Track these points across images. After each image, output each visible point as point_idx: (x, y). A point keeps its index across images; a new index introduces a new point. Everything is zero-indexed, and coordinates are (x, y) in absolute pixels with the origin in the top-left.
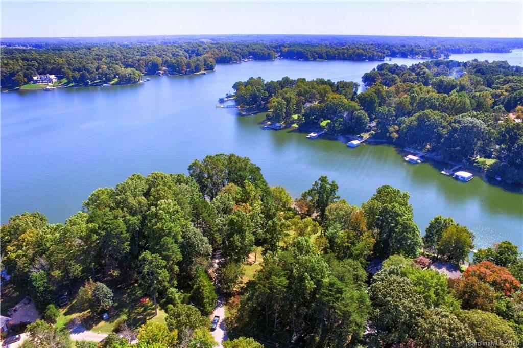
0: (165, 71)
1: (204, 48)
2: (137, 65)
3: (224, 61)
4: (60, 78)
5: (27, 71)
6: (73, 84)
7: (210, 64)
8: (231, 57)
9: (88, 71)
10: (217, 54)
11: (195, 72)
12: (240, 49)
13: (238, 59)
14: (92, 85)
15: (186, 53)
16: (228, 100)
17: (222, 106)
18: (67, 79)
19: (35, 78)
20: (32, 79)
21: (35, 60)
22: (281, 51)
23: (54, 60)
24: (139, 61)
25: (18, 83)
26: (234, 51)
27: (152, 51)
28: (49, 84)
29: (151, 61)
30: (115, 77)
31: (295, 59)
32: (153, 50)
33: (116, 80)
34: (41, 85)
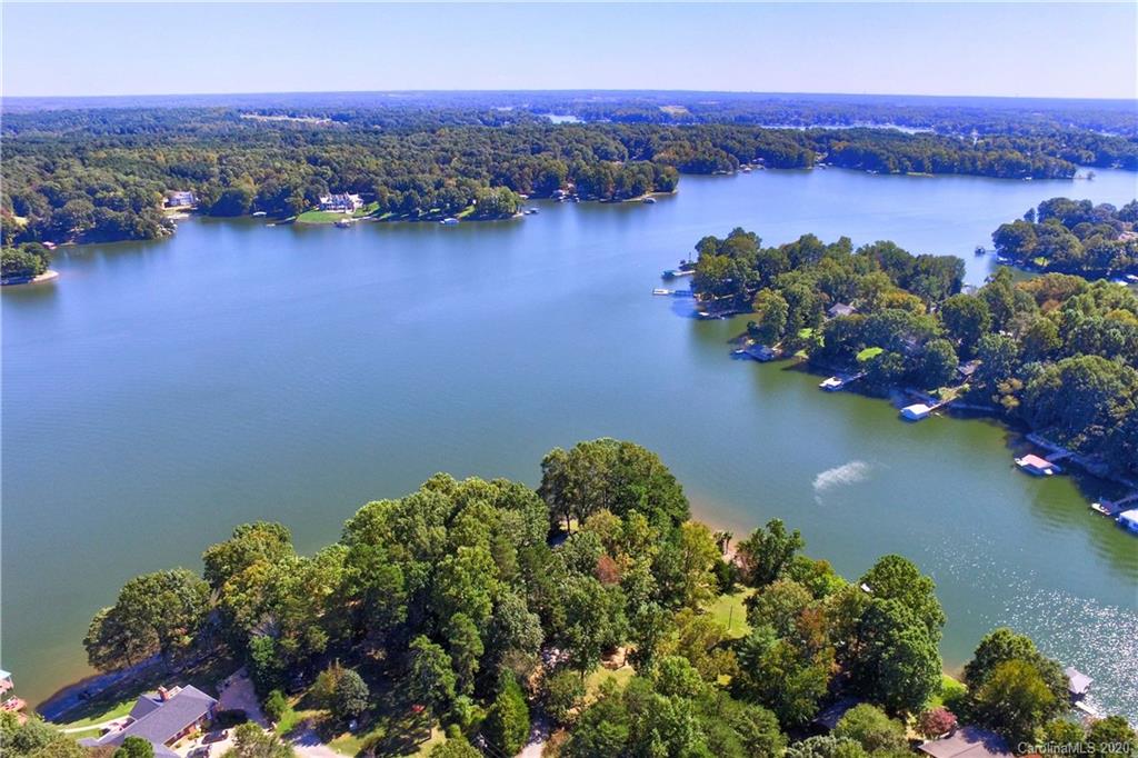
0: (572, 191)
1: (663, 138)
2: (517, 176)
3: (700, 169)
4: (367, 200)
5: (311, 188)
6: (389, 214)
7: (667, 179)
8: (715, 161)
9: (420, 189)
10: (687, 154)
11: (633, 197)
12: (740, 142)
13: (731, 166)
14: (424, 218)
15: (622, 147)
16: (682, 276)
17: (666, 292)
18: (380, 204)
19: (324, 200)
20: (319, 202)
21: (327, 163)
22: (829, 149)
23: (362, 162)
24: (521, 167)
25: (293, 211)
26: (725, 148)
27: (555, 143)
28: (348, 212)
29: (545, 169)
30: (470, 203)
31: (858, 169)
32: (557, 139)
33: (471, 209)
34: (333, 214)
